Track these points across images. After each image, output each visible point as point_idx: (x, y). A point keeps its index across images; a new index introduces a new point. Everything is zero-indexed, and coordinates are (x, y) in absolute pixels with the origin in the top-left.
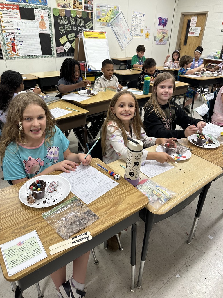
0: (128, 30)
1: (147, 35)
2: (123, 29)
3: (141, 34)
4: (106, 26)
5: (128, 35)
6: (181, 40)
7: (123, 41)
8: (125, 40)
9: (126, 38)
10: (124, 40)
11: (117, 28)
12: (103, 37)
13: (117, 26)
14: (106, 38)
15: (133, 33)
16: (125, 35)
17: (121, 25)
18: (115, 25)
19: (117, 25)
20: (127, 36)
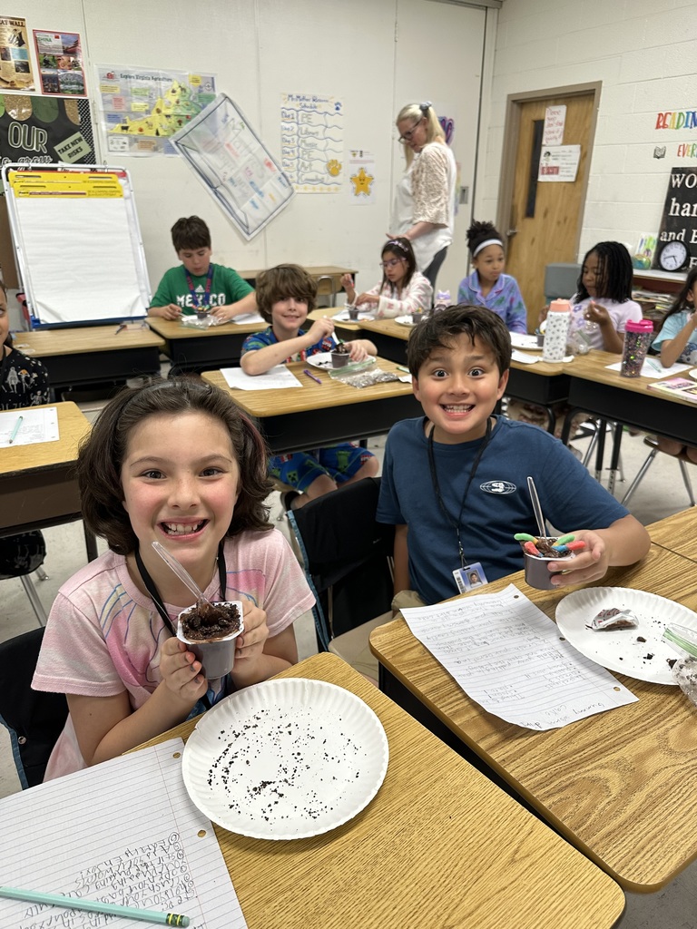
0: (269, 164)
1: (362, 182)
2: (243, 160)
3: (332, 179)
6: (513, 196)
7: (247, 206)
8: (258, 203)
9: (260, 193)
10: (253, 202)
11: (210, 156)
12: (113, 192)
13: (214, 151)
15: (294, 174)
16: (252, 183)
17: (228, 145)
18: (199, 145)
19: (213, 147)
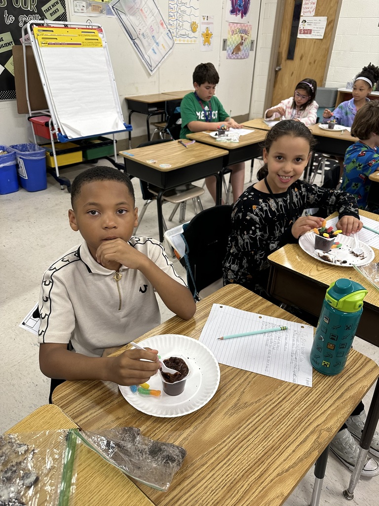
0: (162, 24)
1: (207, 36)
3: (193, 35)
4: (101, 12)
5: (163, 38)
6: (279, 47)
7: (150, 52)
8: (156, 51)
10: (153, 50)
12: (96, 43)
14: (104, 44)
15: (174, 31)
16: (153, 36)
17: (141, 10)
18: (126, 10)
20: (160, 40)
